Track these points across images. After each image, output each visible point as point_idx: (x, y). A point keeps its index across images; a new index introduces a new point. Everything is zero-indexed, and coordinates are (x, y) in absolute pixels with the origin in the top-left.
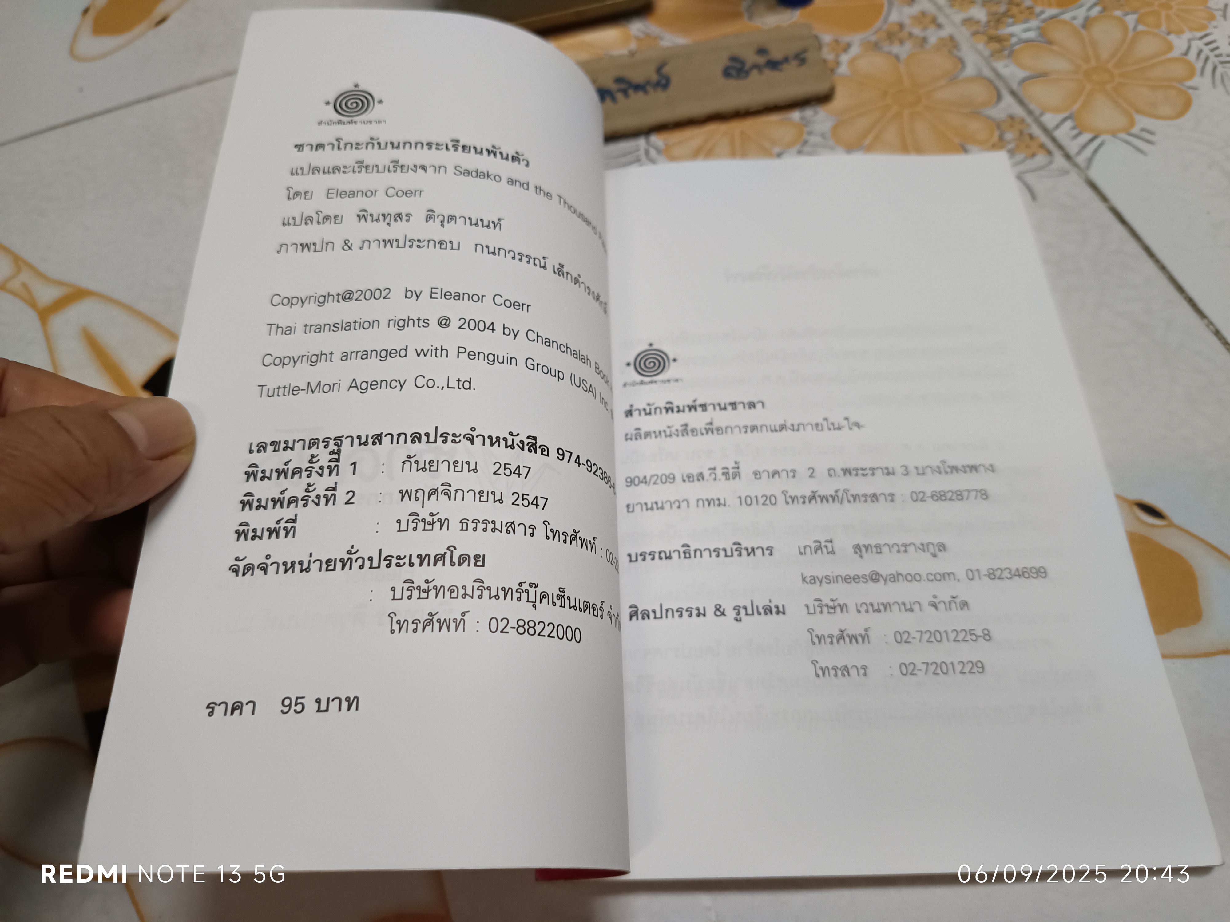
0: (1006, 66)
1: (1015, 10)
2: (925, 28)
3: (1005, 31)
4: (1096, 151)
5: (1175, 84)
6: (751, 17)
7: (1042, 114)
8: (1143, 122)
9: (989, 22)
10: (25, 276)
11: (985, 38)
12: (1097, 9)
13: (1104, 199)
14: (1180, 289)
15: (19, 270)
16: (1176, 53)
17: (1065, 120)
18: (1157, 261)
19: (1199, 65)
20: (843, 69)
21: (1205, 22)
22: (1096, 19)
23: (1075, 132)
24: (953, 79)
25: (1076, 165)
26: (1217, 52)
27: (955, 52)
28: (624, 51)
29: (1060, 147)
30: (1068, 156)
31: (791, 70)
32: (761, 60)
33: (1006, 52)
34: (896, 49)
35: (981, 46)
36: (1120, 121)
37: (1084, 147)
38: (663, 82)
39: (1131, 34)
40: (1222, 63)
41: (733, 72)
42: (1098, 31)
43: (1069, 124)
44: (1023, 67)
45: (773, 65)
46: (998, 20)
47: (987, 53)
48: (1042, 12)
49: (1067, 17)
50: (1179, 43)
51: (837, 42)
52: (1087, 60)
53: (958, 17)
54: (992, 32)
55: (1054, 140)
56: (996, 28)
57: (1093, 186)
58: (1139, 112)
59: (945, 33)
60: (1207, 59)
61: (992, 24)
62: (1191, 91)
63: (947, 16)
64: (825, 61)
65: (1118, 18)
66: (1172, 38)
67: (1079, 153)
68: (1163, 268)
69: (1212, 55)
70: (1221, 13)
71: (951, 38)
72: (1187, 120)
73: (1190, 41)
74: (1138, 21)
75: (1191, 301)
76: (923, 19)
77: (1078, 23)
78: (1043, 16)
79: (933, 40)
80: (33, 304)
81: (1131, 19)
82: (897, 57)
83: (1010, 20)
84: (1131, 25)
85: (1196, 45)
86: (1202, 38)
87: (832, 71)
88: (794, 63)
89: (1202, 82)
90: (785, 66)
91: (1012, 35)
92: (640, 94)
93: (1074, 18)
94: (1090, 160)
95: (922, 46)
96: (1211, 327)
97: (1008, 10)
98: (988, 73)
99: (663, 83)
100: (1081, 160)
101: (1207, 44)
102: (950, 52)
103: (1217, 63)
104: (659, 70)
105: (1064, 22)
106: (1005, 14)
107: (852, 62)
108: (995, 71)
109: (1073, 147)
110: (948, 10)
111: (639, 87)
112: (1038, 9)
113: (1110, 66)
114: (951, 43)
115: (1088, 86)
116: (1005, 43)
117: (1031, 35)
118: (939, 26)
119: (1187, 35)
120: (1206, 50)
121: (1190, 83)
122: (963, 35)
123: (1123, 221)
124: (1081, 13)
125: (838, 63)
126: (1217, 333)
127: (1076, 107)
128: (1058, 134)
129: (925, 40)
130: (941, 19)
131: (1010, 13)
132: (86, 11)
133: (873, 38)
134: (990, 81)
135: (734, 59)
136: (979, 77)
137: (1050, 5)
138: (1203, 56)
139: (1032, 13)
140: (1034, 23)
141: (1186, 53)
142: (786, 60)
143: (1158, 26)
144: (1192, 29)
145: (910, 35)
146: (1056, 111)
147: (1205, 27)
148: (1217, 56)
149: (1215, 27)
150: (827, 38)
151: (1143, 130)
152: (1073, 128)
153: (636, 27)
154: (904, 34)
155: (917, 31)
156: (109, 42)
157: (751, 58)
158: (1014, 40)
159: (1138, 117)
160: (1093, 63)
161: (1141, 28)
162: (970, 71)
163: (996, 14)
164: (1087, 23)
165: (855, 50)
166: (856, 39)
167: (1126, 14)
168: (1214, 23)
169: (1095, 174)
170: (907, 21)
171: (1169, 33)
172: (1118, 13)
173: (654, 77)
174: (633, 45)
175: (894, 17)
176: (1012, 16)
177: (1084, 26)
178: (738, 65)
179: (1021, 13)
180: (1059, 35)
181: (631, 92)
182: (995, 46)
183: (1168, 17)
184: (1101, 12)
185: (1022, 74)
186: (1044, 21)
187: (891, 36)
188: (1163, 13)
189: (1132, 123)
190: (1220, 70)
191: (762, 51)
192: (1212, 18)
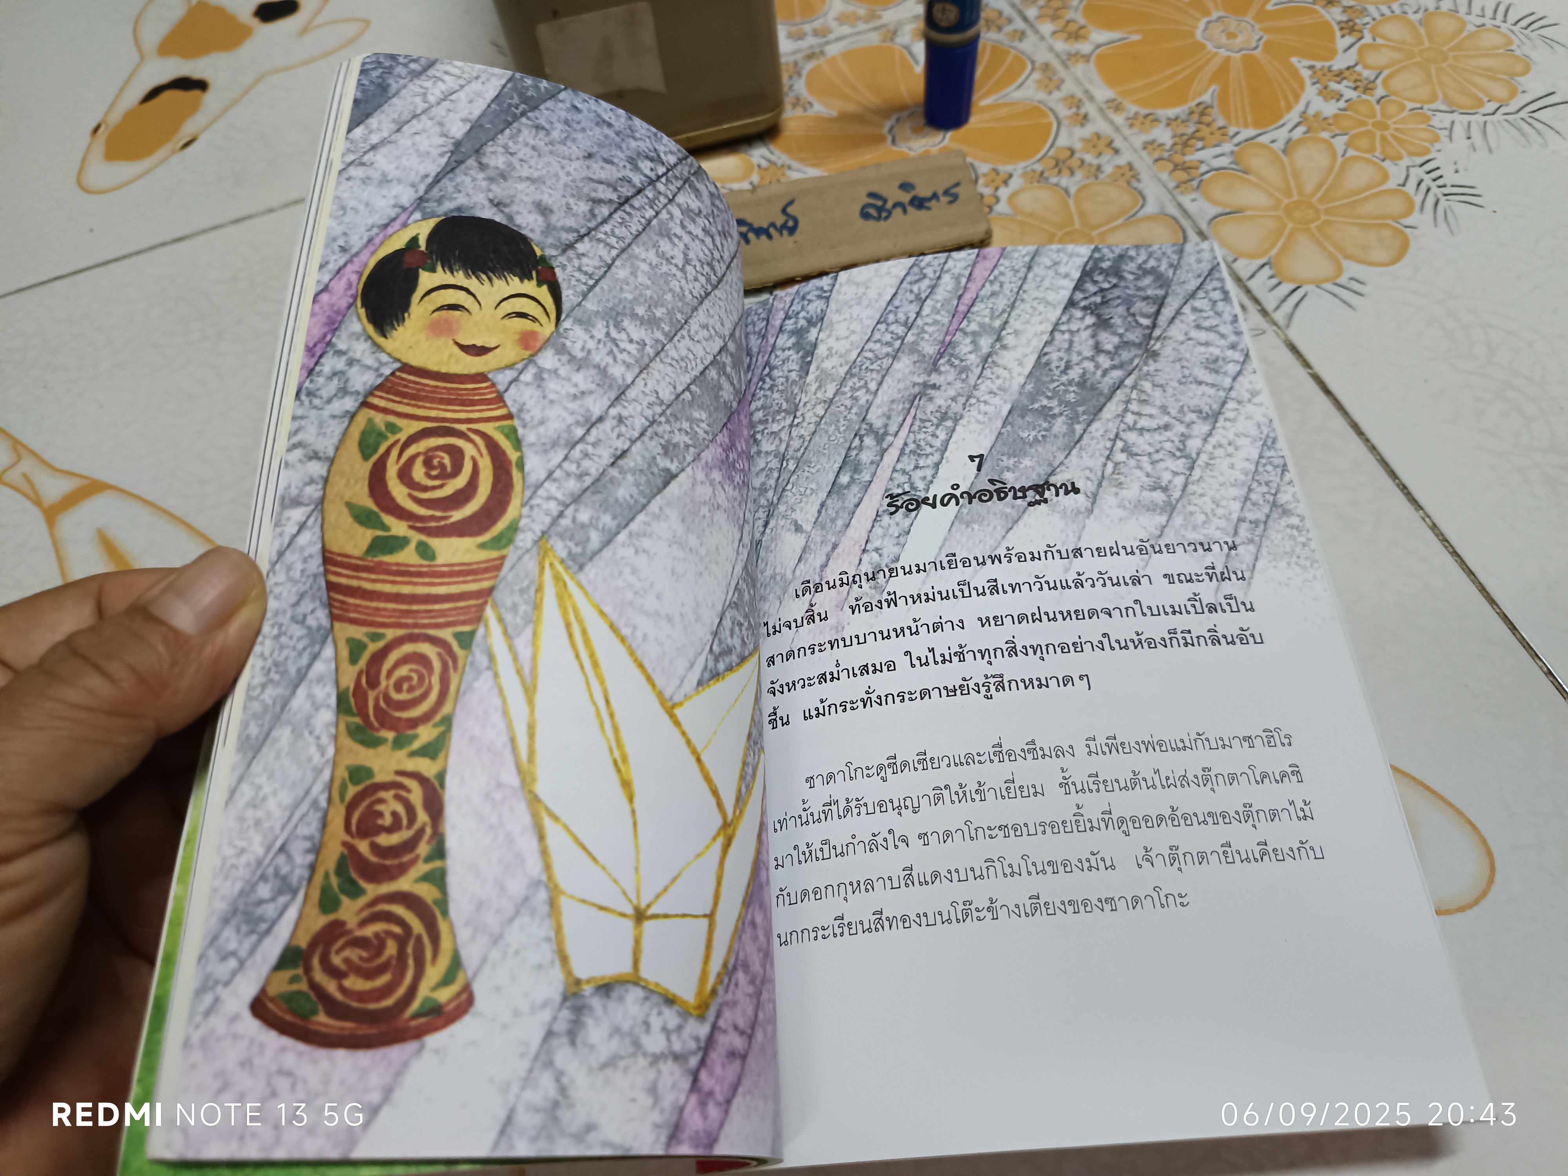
0: (1194, 200)
1: (1205, 131)
2: (1100, 154)
3: (1192, 157)
4: (1297, 305)
5: (1390, 222)
6: (894, 141)
7: (1235, 260)
8: (1352, 269)
9: (1174, 144)
10: (27, 465)
11: (1171, 167)
12: (1301, 129)
13: (1306, 364)
14: (1393, 475)
15: (19, 458)
16: (1391, 184)
17: (1263, 266)
18: (1367, 440)
19: (1418, 199)
20: (1002, 207)
21: (1427, 145)
22: (1300, 141)
23: (1274, 281)
24: (1131, 219)
25: (1275, 323)
26: (1440, 182)
27: (1135, 184)
28: (746, 185)
29: (1256, 301)
30: (1264, 312)
31: (939, 208)
32: (906, 198)
33: (1195, 183)
34: (1064, 181)
35: (1165, 176)
36: (1325, 268)
37: (1284, 300)
38: (791, 223)
39: (1340, 160)
40: (1445, 195)
41: (873, 212)
42: (1302, 157)
43: (1267, 272)
44: (1214, 202)
45: (919, 203)
46: (1185, 143)
47: (1171, 185)
48: (1237, 133)
49: (1265, 139)
50: (1396, 172)
51: (996, 171)
52: (1288, 193)
53: (1138, 140)
54: (1178, 158)
55: (1248, 291)
56: (1183, 154)
57: (1293, 349)
58: (1348, 257)
59: (1121, 161)
60: (1428, 190)
61: (1179, 147)
62: (1408, 231)
63: (1125, 139)
64: (982, 196)
65: (1324, 141)
66: (1387, 164)
67: (1278, 308)
68: (1373, 449)
69: (1433, 185)
70: (1446, 132)
71: (1130, 166)
72: (1403, 268)
73: (1408, 168)
74: (1348, 145)
75: (1404, 489)
76: (1097, 142)
77: (1279, 146)
78: (1237, 139)
79: (1108, 169)
80: (37, 502)
81: (1339, 143)
82: (1066, 191)
83: (1200, 144)
84: (1340, 151)
85: (1417, 173)
86: (1421, 165)
87: (991, 208)
88: (944, 199)
89: (1421, 219)
90: (934, 202)
91: (1202, 162)
92: (764, 238)
93: (1273, 141)
94: (1291, 317)
95: (1096, 177)
96: (1427, 520)
97: (1198, 131)
98: (1173, 210)
99: (791, 227)
100: (1279, 317)
101: (1428, 173)
102: (1129, 183)
103: (1440, 196)
104: (784, 211)
105: (1262, 146)
106: (1192, 137)
107: (1011, 198)
108: (1180, 206)
109: (1270, 301)
110: (1127, 131)
111: (759, 232)
112: (1232, 130)
113: (1314, 200)
114: (1129, 174)
115: (1290, 225)
116: (1194, 173)
117: (1224, 162)
118: (1117, 151)
119: (1406, 161)
120: (1427, 179)
121: (1407, 221)
122: (1143, 163)
123: (1327, 392)
124: (1282, 135)
125: (998, 200)
126: (1434, 527)
127: (1274, 252)
128: (1252, 284)
129: (1099, 168)
130: (1118, 143)
131: (1198, 135)
132: (96, 130)
133: (1038, 167)
134: (1174, 218)
135: (872, 195)
136: (1162, 215)
137: (1246, 125)
138: (1423, 187)
139: (1224, 135)
140: (1227, 147)
141: (1404, 185)
142: (935, 196)
143: (1372, 150)
144: (1411, 154)
145: (1083, 162)
146: (1251, 256)
147: (1428, 151)
148: (1439, 187)
149: (1439, 151)
150: (984, 168)
151: (1351, 279)
152: (1272, 277)
153: (759, 154)
154: (1074, 162)
155: (1089, 158)
156: (127, 169)
157: (894, 195)
158: (1204, 168)
159: (1346, 263)
160: (1296, 198)
161: (1351, 153)
162: (1151, 208)
163: (1183, 135)
164: (1289, 147)
165: (1016, 183)
166: (1018, 168)
167: (1334, 137)
168: (1437, 146)
169: (1294, 335)
170: (1078, 146)
171: (1383, 160)
172: (1325, 135)
173: (780, 220)
174: (755, 178)
175: (1063, 141)
176: (1202, 139)
177: (1284, 151)
178: (879, 203)
179: (1212, 134)
180: (1257, 162)
181: (751, 236)
182: (1182, 175)
183: (1384, 139)
184: (1305, 133)
185: (1213, 210)
186: (1237, 145)
187: (1059, 165)
188: (1378, 133)
189: (1340, 271)
190: (1443, 203)
191: (905, 186)
192: (1437, 139)
